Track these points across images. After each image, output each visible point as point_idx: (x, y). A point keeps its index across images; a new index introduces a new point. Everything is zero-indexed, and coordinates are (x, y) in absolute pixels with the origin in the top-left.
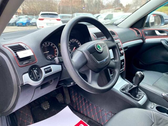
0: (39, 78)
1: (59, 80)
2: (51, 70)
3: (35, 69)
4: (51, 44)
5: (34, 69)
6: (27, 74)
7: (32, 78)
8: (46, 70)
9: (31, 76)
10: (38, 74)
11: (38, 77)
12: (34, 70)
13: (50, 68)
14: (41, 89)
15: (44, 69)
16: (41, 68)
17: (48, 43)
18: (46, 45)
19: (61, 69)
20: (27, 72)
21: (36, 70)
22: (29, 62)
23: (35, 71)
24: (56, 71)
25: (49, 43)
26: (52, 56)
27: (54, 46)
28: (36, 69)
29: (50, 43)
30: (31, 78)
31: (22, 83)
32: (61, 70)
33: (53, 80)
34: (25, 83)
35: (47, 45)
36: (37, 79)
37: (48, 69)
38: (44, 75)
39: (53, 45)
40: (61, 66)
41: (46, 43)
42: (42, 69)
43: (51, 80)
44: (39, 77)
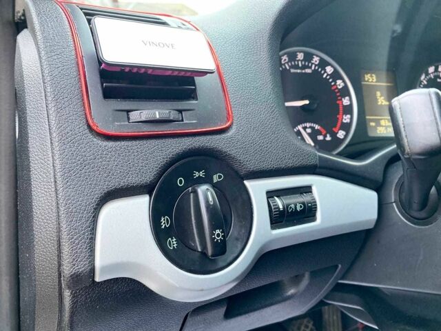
0: (221, 248)
1: (342, 278)
2: (308, 213)
3: (207, 180)
4: (323, 64)
5: (202, 174)
6: (141, 205)
7: (173, 243)
8: (279, 203)
9: (164, 222)
10: (220, 220)
11: (215, 244)
12: (200, 181)
13: (305, 198)
14: (228, 315)
15: (271, 194)
16: (246, 182)
17: (308, 57)
18: (296, 67)
19: (374, 216)
20: (146, 189)
21: (214, 186)
22: (173, 115)
23: (205, 193)
24: (342, 226)
25: (316, 60)
26: (321, 134)
27: (341, 78)
28: (216, 179)
29: (322, 60)
30: (160, 236)
31: (82, 267)
32: (372, 226)
33: (307, 275)
34: (105, 269)
35: (304, 67)
36: (204, 254)
37: (296, 202)
38: (262, 233)
39: (336, 71)
40: (373, 195)
41: (300, 56)
42: (257, 189)
43: (296, 276)
44: (224, 242)
